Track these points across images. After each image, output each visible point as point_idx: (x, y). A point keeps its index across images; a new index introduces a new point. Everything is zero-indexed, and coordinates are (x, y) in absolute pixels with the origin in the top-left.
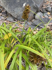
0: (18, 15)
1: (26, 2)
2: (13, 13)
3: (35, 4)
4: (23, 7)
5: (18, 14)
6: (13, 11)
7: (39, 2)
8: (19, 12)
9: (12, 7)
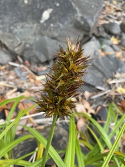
0: (25, 46)
1: (50, 7)
2: (10, 37)
3: (79, 15)
4: (42, 21)
5: (26, 44)
6: (11, 31)
7: (93, 9)
8: (30, 37)
9: (7, 19)
